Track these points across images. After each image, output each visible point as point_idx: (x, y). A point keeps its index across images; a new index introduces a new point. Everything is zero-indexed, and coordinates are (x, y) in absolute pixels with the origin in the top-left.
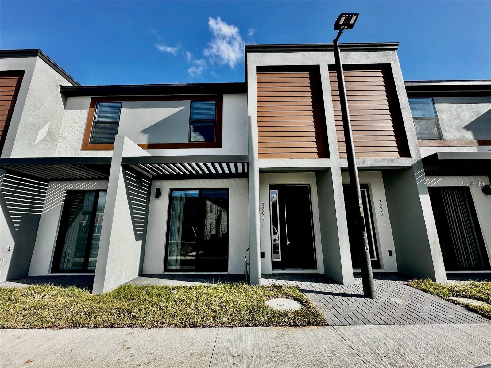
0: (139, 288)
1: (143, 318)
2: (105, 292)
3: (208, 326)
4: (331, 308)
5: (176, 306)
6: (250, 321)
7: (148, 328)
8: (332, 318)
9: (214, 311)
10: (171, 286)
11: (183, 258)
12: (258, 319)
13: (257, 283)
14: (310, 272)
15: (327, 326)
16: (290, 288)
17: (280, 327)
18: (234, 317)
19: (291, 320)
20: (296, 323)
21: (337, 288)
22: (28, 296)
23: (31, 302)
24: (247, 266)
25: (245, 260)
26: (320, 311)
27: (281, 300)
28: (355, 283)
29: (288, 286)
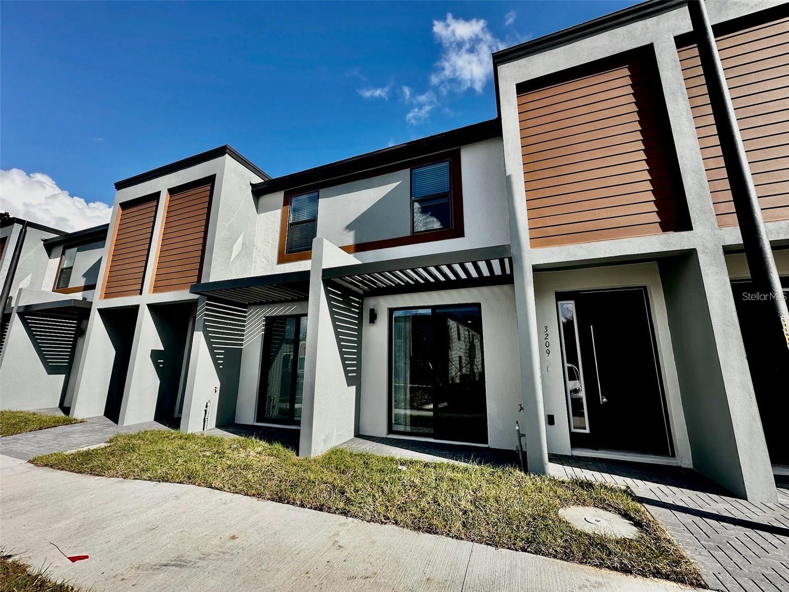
0: (355, 455)
1: (360, 503)
2: (313, 456)
3: (455, 535)
4: (714, 549)
5: (405, 492)
6: (529, 542)
7: (367, 521)
8: (716, 573)
9: (465, 512)
10: (397, 458)
11: (416, 413)
12: (544, 542)
13: (541, 471)
15: (706, 589)
16: (612, 490)
17: (591, 567)
18: (499, 529)
19: (616, 559)
20: (625, 565)
21: (728, 506)
22: (233, 450)
23: (237, 458)
24: (522, 438)
25: (517, 428)
26: (684, 551)
27: (590, 512)
28: (779, 499)
29: (606, 484)
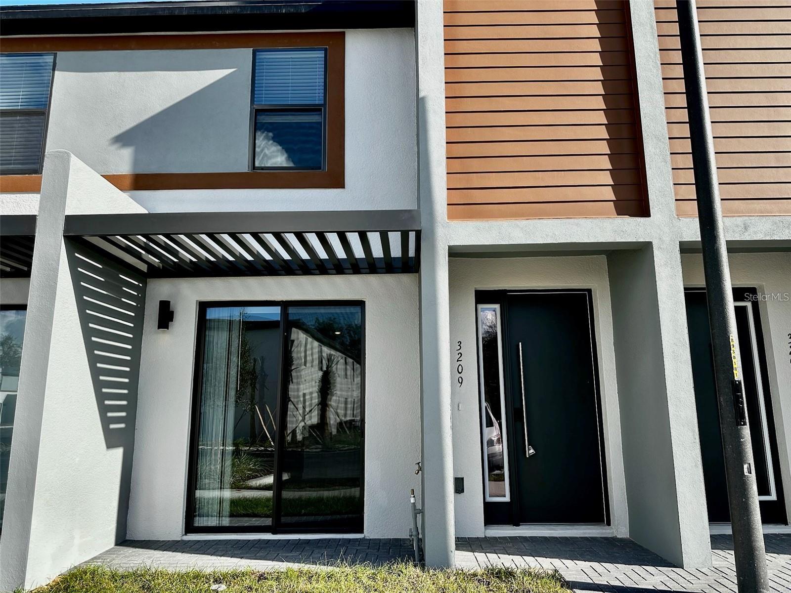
0: (123, 577)
10: (208, 571)
13: (444, 564)
14: (589, 533)
16: (538, 576)
21: (664, 578)
24: (418, 515)
25: (412, 500)
28: (714, 562)
29: (531, 570)
